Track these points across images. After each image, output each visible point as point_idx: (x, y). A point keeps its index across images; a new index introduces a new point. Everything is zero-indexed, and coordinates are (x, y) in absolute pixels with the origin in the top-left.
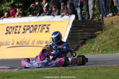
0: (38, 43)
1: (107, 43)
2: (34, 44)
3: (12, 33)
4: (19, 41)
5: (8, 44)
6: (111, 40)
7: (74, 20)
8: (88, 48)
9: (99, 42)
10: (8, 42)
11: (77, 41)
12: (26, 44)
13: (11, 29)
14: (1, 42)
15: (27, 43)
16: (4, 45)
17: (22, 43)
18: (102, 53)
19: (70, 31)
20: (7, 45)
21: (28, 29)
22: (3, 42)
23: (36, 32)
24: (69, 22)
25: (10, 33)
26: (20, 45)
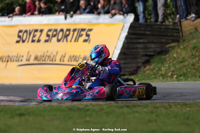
0: (71, 59)
1: (186, 63)
2: (63, 61)
3: (28, 42)
4: (39, 54)
5: (20, 60)
6: (194, 58)
7: (132, 23)
8: (154, 71)
9: (173, 60)
10: (20, 56)
11: (136, 58)
12: (50, 61)
13: (25, 34)
14: (9, 57)
15: (52, 59)
16: (13, 61)
17: (44, 59)
18: (178, 81)
19: (126, 41)
20: (18, 61)
21: (55, 36)
22: (12, 56)
23: (67, 41)
24: (123, 26)
25: (23, 41)
26: (40, 61)
